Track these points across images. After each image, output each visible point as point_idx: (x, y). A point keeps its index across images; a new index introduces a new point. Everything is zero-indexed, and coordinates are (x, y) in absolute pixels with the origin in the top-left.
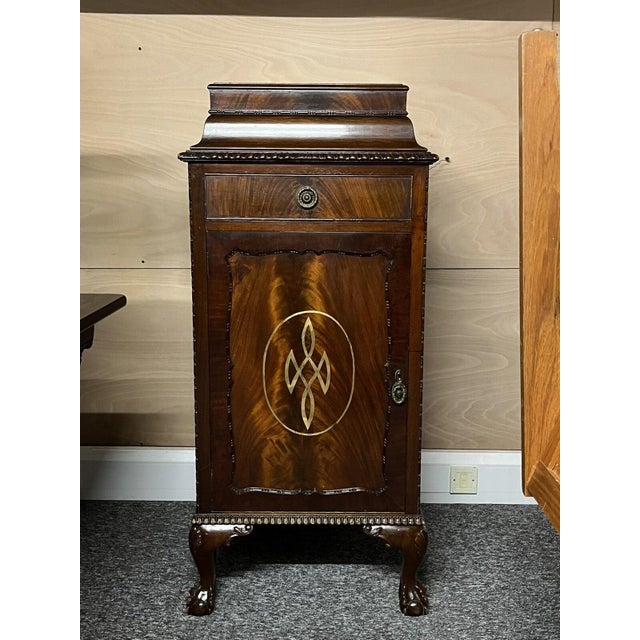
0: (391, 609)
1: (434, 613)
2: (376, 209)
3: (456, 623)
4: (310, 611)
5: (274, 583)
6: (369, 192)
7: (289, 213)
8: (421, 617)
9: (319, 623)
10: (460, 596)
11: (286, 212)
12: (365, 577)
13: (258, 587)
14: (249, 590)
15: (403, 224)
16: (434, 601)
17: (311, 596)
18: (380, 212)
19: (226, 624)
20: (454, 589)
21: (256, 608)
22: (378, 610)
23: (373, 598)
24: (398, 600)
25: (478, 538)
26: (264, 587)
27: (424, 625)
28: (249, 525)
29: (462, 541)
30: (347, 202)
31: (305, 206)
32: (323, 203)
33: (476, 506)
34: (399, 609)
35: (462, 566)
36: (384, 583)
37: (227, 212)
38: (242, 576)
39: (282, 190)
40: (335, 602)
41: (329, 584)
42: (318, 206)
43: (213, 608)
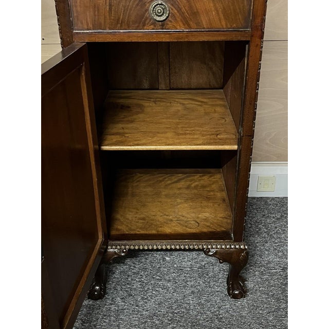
0: (222, 292)
1: (250, 296)
2: (220, 20)
3: (265, 306)
4: (168, 295)
5: (145, 269)
6: (215, 5)
7: (144, 25)
8: (241, 300)
9: (175, 306)
10: (267, 280)
11: (141, 25)
12: (203, 263)
13: (134, 273)
14: (128, 276)
15: (243, 33)
16: (250, 285)
17: (169, 281)
18: (224, 23)
19: (113, 307)
20: (262, 274)
21: (133, 293)
22: (212, 293)
23: (209, 282)
24: (226, 285)
25: (276, 228)
26: (138, 273)
27: (243, 307)
28: (125, 249)
29: (266, 230)
30: (195, 14)
31: (158, 19)
32: (173, 15)
33: (273, 199)
34: (226, 293)
35: (267, 253)
36: (216, 269)
37: (91, 26)
38: (124, 263)
39: (137, 5)
40: (184, 287)
41: (180, 270)
42: (170, 18)
43: (105, 293)
